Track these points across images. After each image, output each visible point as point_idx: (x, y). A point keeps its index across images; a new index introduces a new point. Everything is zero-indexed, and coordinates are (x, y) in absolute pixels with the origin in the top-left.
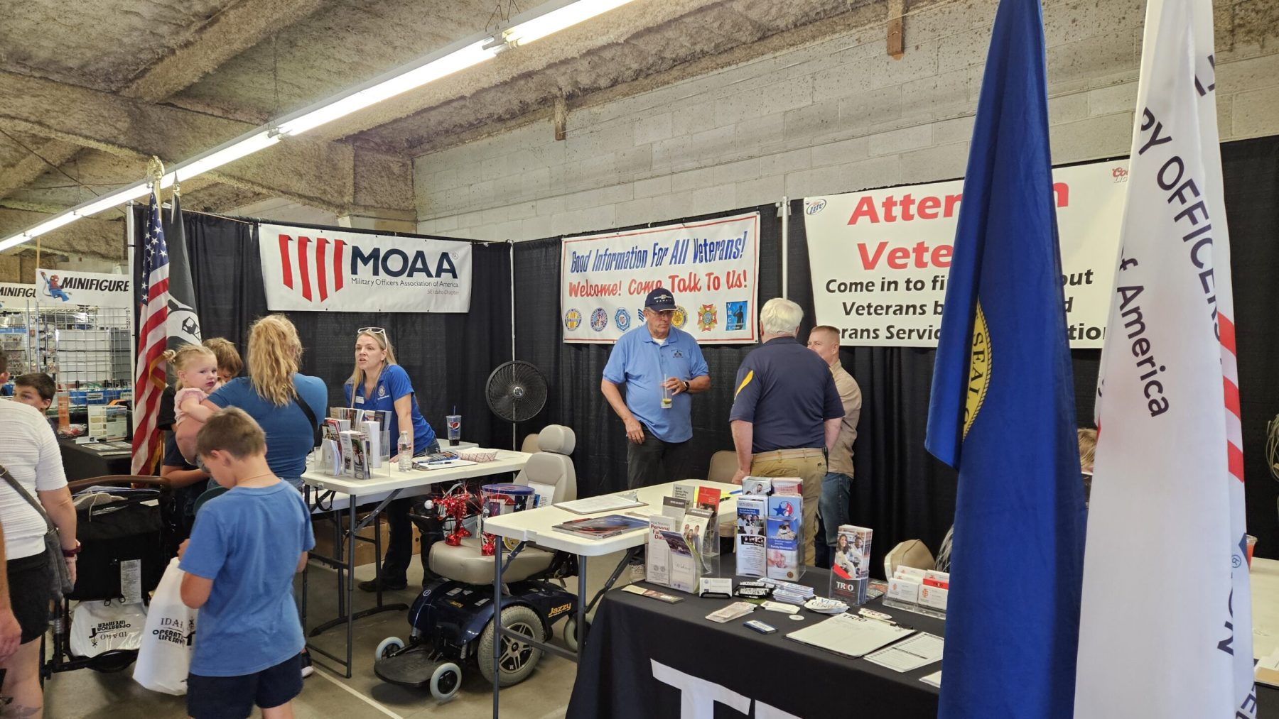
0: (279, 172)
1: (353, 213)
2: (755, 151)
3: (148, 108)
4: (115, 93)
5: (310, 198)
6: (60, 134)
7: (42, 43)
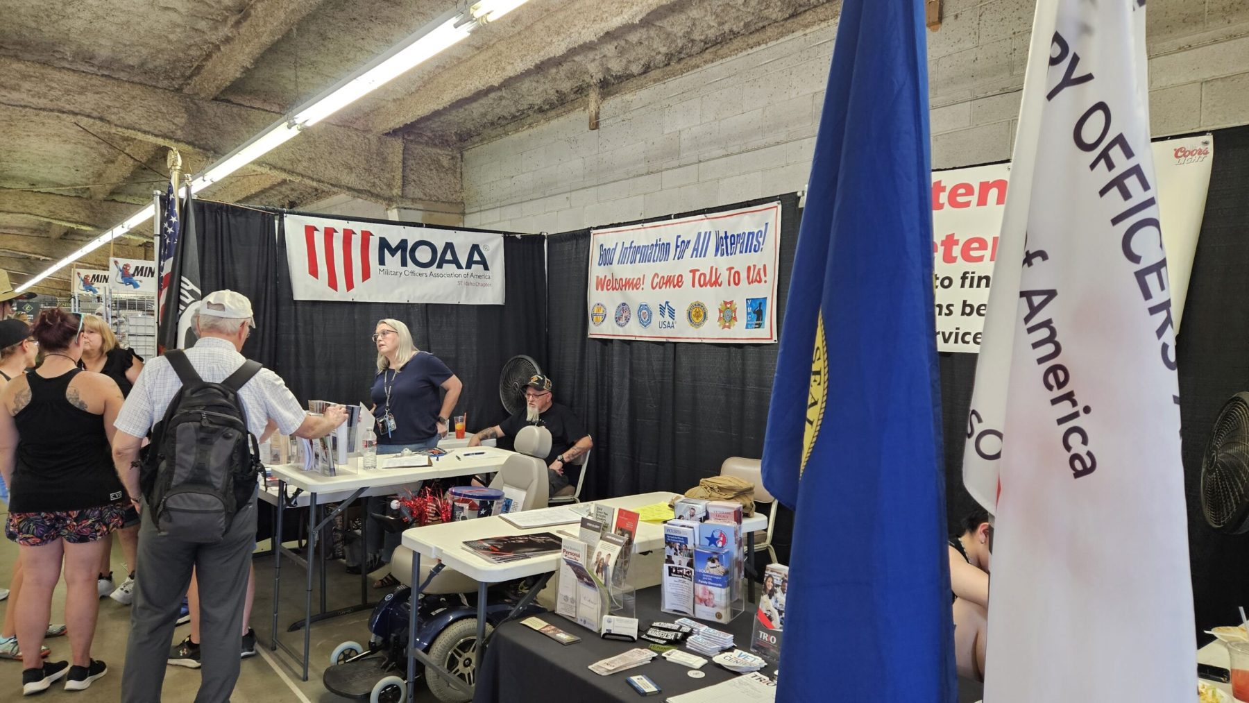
0: (329, 166)
1: (400, 205)
2: (782, 137)
3: (205, 104)
4: (179, 90)
5: (359, 191)
6: (119, 129)
7: (100, 42)
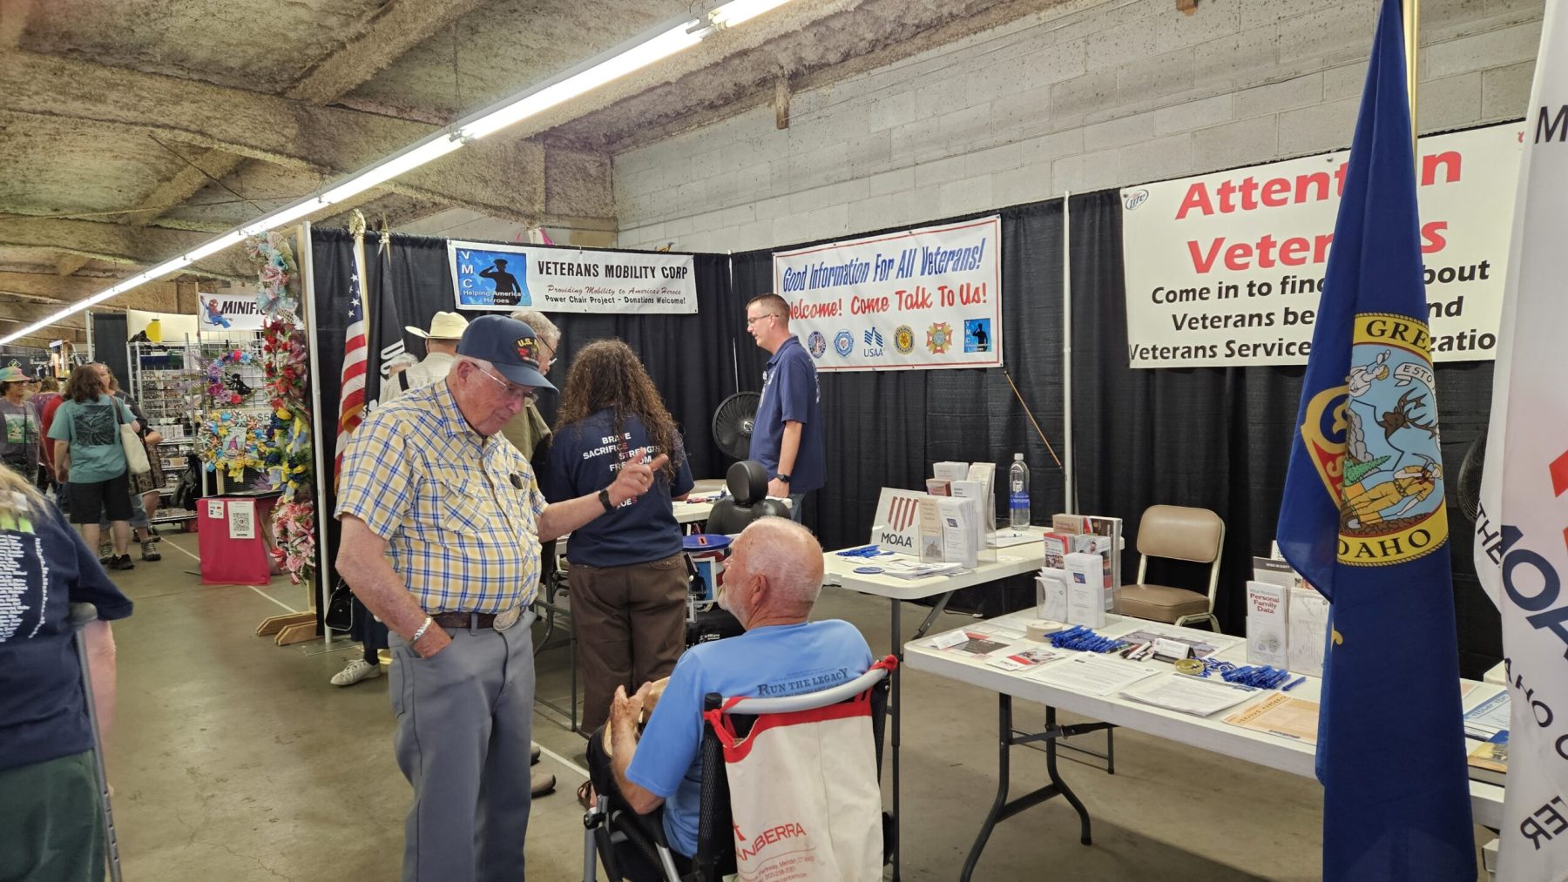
0: (461, 179)
1: (544, 224)
2: (1015, 135)
3: (317, 111)
4: (281, 95)
5: (496, 208)
6: (223, 145)
7: (201, 42)
